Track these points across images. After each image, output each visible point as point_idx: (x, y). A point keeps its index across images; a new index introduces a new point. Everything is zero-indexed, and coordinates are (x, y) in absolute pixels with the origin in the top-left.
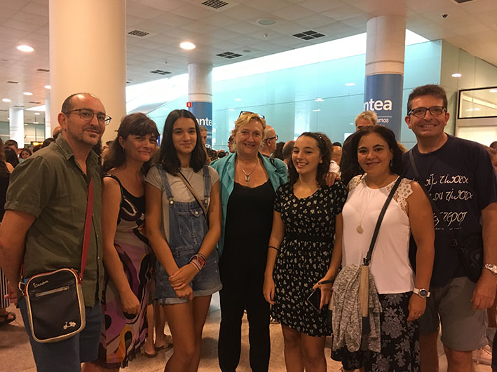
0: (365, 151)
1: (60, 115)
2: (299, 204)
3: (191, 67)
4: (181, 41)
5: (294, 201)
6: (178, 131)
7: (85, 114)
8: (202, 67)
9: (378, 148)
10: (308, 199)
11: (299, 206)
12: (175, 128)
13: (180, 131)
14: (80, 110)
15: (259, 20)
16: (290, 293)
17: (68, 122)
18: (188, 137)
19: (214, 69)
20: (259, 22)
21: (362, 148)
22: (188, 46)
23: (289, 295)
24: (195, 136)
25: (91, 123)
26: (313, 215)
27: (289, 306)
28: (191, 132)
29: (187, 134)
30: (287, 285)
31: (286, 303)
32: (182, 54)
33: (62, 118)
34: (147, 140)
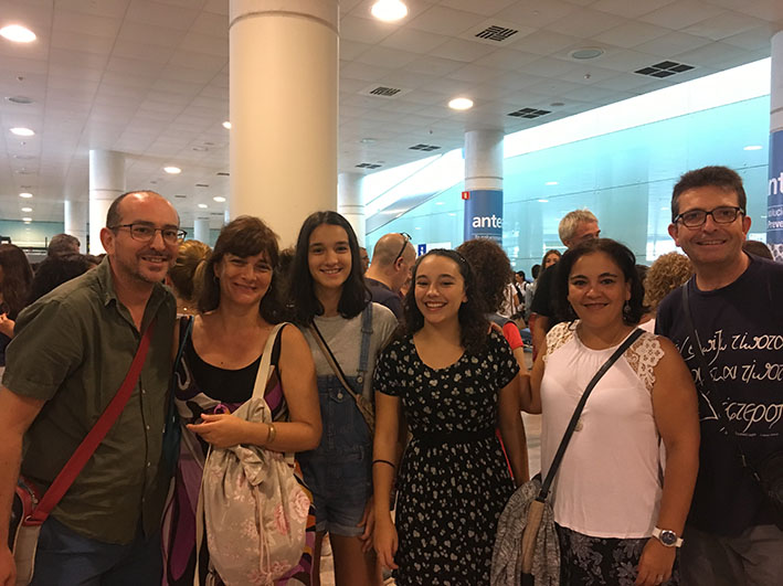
0: (582, 281)
1: (103, 231)
2: (440, 380)
3: (469, 137)
4: (452, 97)
5: (427, 374)
6: (317, 247)
7: (142, 230)
8: (487, 135)
9: (605, 280)
10: (453, 370)
11: (441, 383)
12: (312, 243)
13: (320, 249)
14: (131, 226)
15: (573, 52)
16: (447, 543)
17: (116, 242)
18: (334, 257)
19: (506, 137)
20: (573, 56)
21: (579, 277)
22: (461, 104)
23: (445, 547)
24: (347, 256)
25: (153, 246)
26: (472, 397)
27: (447, 567)
28: (341, 249)
29: (332, 252)
30: (439, 530)
31: (441, 561)
32: (454, 117)
33: (107, 236)
34: (250, 266)
